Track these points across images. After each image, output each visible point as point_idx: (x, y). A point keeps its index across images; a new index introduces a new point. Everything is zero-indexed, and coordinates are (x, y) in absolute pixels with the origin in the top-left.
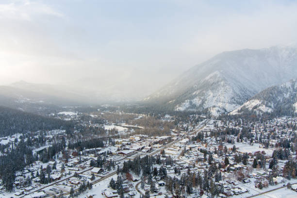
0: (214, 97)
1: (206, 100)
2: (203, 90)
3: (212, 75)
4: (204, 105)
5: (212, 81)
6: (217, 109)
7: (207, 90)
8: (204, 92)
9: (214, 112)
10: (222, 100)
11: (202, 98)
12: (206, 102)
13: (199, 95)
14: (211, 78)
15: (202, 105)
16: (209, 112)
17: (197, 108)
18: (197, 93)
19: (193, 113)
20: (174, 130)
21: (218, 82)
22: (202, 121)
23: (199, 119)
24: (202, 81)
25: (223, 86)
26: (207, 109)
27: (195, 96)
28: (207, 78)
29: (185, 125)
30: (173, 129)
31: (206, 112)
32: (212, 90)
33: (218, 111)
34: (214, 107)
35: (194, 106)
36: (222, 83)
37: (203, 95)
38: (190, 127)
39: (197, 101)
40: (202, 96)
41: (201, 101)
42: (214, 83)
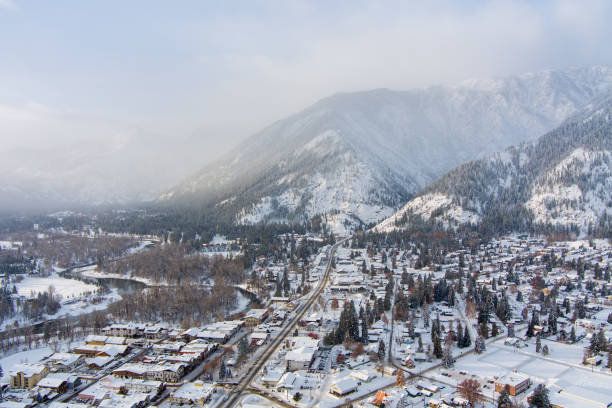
0: (328, 188)
1: (311, 197)
2: (303, 174)
3: (320, 138)
4: (308, 207)
5: (321, 152)
6: (343, 217)
7: (312, 173)
8: (305, 176)
9: (336, 226)
10: (348, 196)
11: (302, 191)
12: (311, 201)
13: (293, 184)
14: (319, 145)
15: (301, 209)
16: (324, 226)
17: (291, 217)
18: (289, 181)
19: (285, 230)
20: (244, 286)
21: (336, 154)
22: (316, 252)
23: (310, 249)
24: (298, 153)
25: (350, 163)
26: (317, 218)
27: (285, 187)
28: (310, 145)
29: (277, 270)
31: (317, 225)
32: (325, 171)
33: (347, 223)
34: (336, 212)
35: (282, 212)
36: (347, 156)
37: (304, 183)
38: (291, 276)
39: (290, 200)
40: (302, 186)
41: (299, 199)
42: (326, 156)
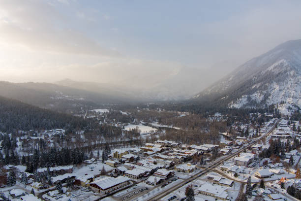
0: (280, 90)
1: (270, 95)
2: (265, 83)
3: (276, 64)
4: (268, 101)
5: (277, 71)
6: (287, 105)
7: (271, 82)
8: (267, 84)
9: (283, 110)
10: (292, 95)
11: (265, 92)
12: (270, 97)
13: (260, 88)
14: (275, 68)
15: (263, 101)
16: (276, 110)
17: (258, 105)
18: (258, 87)
19: (253, 111)
20: (225, 134)
21: (286, 72)
22: (268, 121)
23: (265, 119)
24: (264, 72)
25: (294, 76)
26: (273, 106)
27: (255, 90)
28: (271, 68)
29: (243, 127)
30: (224, 132)
31: (272, 109)
32: (278, 82)
33: (289, 108)
34: (283, 103)
35: (254, 102)
36: (292, 73)
37: (266, 88)
38: (251, 130)
39: (257, 97)
40: (264, 89)
41: (262, 96)
42: (279, 73)
